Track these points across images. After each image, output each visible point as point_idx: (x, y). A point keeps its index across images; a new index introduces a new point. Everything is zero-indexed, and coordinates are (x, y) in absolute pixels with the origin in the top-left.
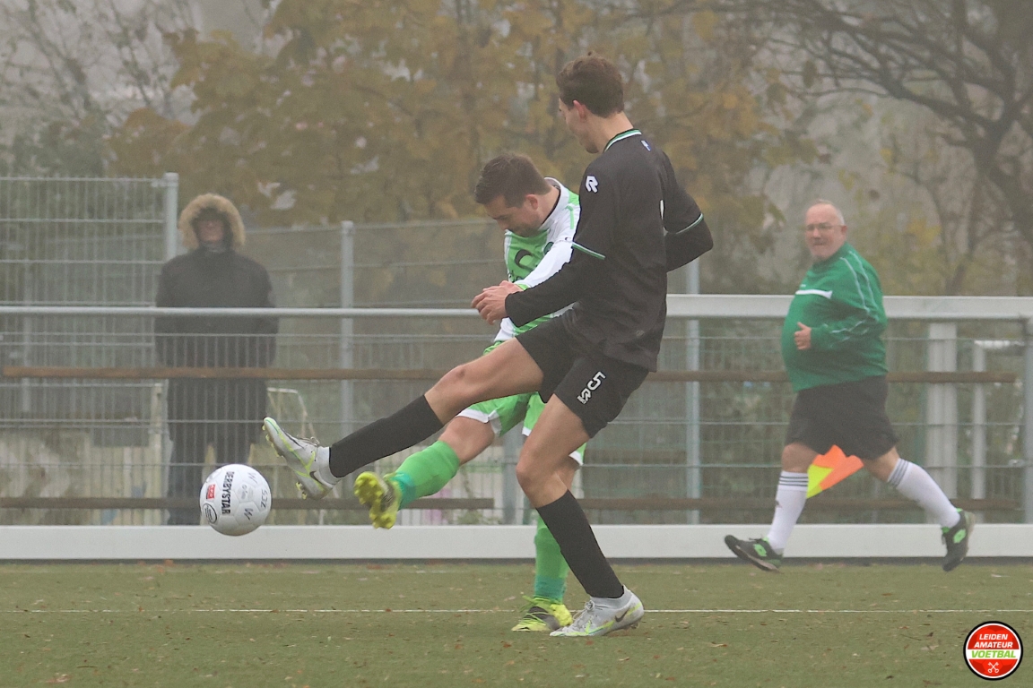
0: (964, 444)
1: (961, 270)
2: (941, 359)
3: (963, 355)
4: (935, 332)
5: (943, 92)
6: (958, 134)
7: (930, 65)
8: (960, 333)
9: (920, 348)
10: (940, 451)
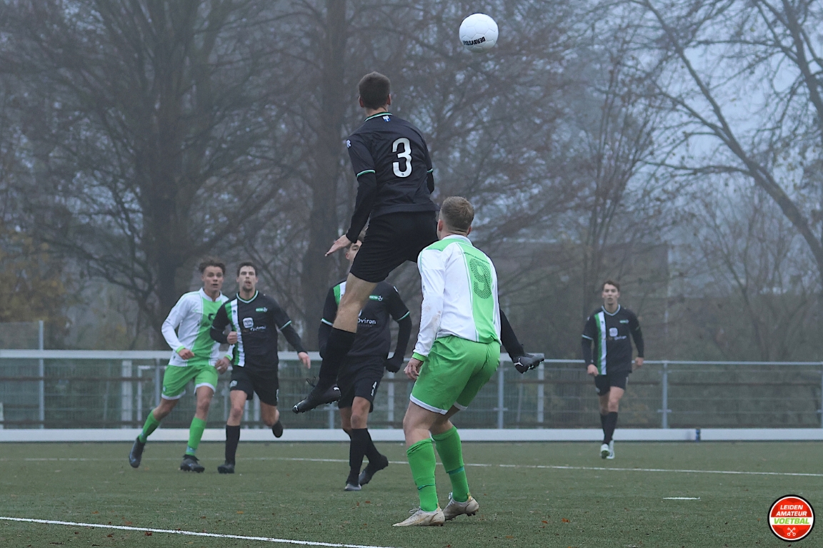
0: (134, 402)
1: (134, 342)
2: (127, 373)
3: (134, 371)
4: (125, 363)
5: (127, 281)
6: (133, 295)
7: (123, 272)
8: (133, 364)
9: (120, 369)
10: (127, 404)
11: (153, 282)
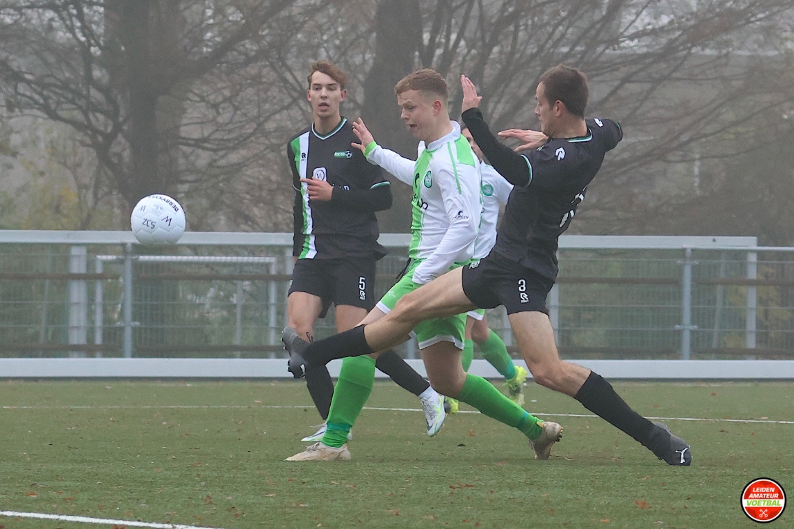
0: (90, 314)
1: (89, 216)
2: (78, 267)
3: (90, 264)
4: (75, 251)
5: (78, 116)
6: (88, 141)
7: (72, 102)
8: (88, 251)
9: (67, 260)
10: (77, 317)
11: (121, 119)
